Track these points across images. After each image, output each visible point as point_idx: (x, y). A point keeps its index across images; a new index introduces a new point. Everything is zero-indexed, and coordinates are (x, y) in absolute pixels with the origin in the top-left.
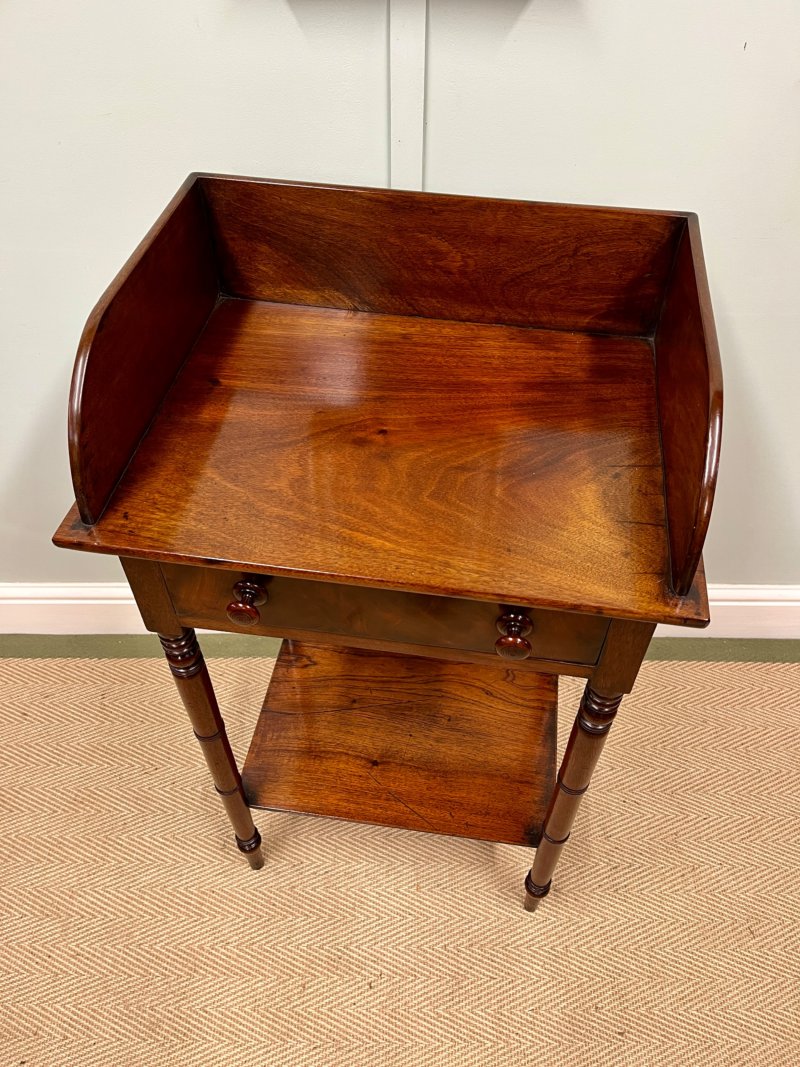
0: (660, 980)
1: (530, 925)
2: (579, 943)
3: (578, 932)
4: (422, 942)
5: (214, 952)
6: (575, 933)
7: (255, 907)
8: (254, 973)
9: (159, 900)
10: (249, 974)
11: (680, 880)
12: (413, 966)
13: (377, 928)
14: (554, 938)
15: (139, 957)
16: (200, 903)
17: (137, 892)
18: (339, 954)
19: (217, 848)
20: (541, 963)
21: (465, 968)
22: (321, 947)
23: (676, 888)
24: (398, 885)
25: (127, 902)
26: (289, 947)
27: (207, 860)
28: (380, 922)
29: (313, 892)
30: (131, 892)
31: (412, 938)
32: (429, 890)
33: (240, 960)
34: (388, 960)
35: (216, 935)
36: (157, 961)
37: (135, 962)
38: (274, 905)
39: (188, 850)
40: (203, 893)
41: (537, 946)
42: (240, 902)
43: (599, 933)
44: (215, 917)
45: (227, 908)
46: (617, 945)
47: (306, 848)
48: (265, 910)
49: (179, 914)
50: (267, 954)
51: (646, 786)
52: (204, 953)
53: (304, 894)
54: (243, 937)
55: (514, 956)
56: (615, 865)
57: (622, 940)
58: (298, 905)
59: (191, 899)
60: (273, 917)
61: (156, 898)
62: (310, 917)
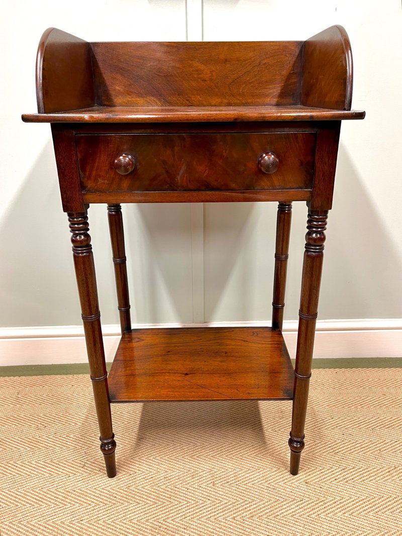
0: (386, 531)
1: (292, 503)
2: (327, 512)
3: (325, 506)
4: (218, 516)
5: (71, 525)
6: (323, 507)
7: (102, 499)
9: (37, 496)
11: (387, 474)
12: (212, 530)
13: (186, 509)
14: (309, 510)
15: (19, 529)
16: (64, 497)
17: (23, 492)
18: (160, 525)
19: (79, 467)
20: (303, 525)
21: (249, 530)
22: (147, 521)
23: (386, 478)
24: (200, 483)
25: (16, 498)
26: (125, 521)
27: (72, 473)
28: (188, 505)
29: (142, 489)
30: (19, 492)
31: (210, 513)
32: (221, 485)
33: (90, 530)
34: (194, 527)
35: (74, 516)
36: (31, 531)
37: (16, 532)
38: (115, 497)
39: (60, 468)
40: (67, 491)
41: (298, 515)
42: (92, 496)
43: (339, 506)
44: (74, 505)
45: (83, 500)
46: (353, 512)
47: (140, 465)
48: (109, 500)
49: (49, 503)
50: (109, 526)
51: (355, 426)
52: (65, 526)
53: (136, 490)
54: (93, 516)
55: (282, 522)
56: (343, 468)
57: (355, 509)
58: (132, 497)
59: (59, 495)
60: (114, 504)
61: (35, 495)
62: (139, 503)
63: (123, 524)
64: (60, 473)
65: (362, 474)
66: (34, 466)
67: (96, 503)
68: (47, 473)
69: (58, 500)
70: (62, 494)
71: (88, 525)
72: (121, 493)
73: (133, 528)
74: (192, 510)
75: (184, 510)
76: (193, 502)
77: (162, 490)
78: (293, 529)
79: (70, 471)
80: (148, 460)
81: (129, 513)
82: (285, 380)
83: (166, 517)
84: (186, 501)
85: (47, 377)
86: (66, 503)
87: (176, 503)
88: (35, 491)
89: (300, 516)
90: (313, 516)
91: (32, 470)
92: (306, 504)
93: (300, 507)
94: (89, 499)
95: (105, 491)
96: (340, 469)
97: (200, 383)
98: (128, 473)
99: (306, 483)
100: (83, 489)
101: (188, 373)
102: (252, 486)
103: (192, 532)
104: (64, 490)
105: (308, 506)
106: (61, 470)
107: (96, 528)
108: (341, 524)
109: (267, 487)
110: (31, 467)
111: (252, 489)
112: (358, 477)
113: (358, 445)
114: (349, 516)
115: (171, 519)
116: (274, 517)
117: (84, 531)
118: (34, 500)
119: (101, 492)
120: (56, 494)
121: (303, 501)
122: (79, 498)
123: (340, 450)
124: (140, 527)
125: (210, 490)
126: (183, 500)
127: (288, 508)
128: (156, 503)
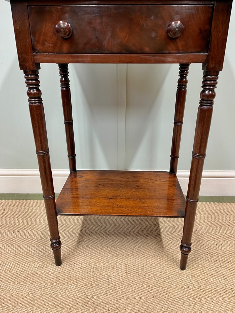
1: (181, 289)
2: (206, 297)
3: (204, 292)
4: (129, 296)
5: (28, 297)
6: (203, 293)
7: (50, 280)
8: (46, 307)
9: (7, 276)
10: (43, 307)
12: (125, 306)
14: (193, 295)
16: (25, 278)
18: (88, 300)
19: (38, 258)
20: (189, 305)
22: (80, 297)
24: (118, 272)
26: (64, 296)
27: (32, 262)
28: (109, 287)
29: (78, 275)
31: (124, 294)
32: (132, 274)
34: (112, 303)
35: (30, 291)
38: (59, 279)
39: (25, 258)
40: (28, 274)
42: (44, 278)
43: (215, 293)
44: (31, 283)
45: (38, 280)
46: (225, 298)
47: (78, 258)
48: (55, 281)
49: (15, 281)
50: (53, 299)
51: (225, 239)
52: (23, 298)
53: (74, 275)
54: (43, 292)
55: (174, 302)
56: (217, 267)
57: (226, 295)
58: (71, 280)
59: (22, 276)
60: (58, 284)
61: (6, 275)
62: (76, 284)
63: (63, 298)
64: (24, 261)
65: (230, 271)
66: (8, 256)
67: (46, 283)
68: (16, 261)
69: (21, 279)
70: (24, 276)
71: (39, 298)
72: (64, 277)
73: (69, 302)
74: (112, 290)
75: (106, 290)
76: (112, 285)
77: (92, 276)
78: (182, 307)
79: (31, 260)
80: (84, 256)
81: (68, 290)
82: (179, 204)
83: (93, 295)
84: (107, 284)
85: (23, 201)
86: (26, 282)
87: (101, 285)
88: (6, 273)
89: (187, 299)
90: (196, 299)
91: (6, 259)
92: (191, 290)
93: (187, 292)
94: (42, 280)
95: (53, 275)
96: (215, 268)
97: (119, 204)
98: (70, 263)
99: (191, 276)
100: (38, 273)
101: (112, 198)
102: (153, 276)
103: (110, 306)
104: (25, 273)
105: (193, 292)
106: (25, 260)
107: (44, 300)
108: (216, 306)
109: (164, 277)
110: (6, 256)
111: (154, 278)
112: (228, 273)
113: (227, 252)
114: (222, 300)
115: (96, 296)
116: (169, 299)
117: (36, 302)
118: (5, 279)
119: (50, 275)
120: (20, 275)
121: (189, 288)
122: (35, 279)
123: (214, 255)
124: (74, 301)
125: (125, 278)
126: (105, 283)
127: (179, 293)
128: (87, 285)
